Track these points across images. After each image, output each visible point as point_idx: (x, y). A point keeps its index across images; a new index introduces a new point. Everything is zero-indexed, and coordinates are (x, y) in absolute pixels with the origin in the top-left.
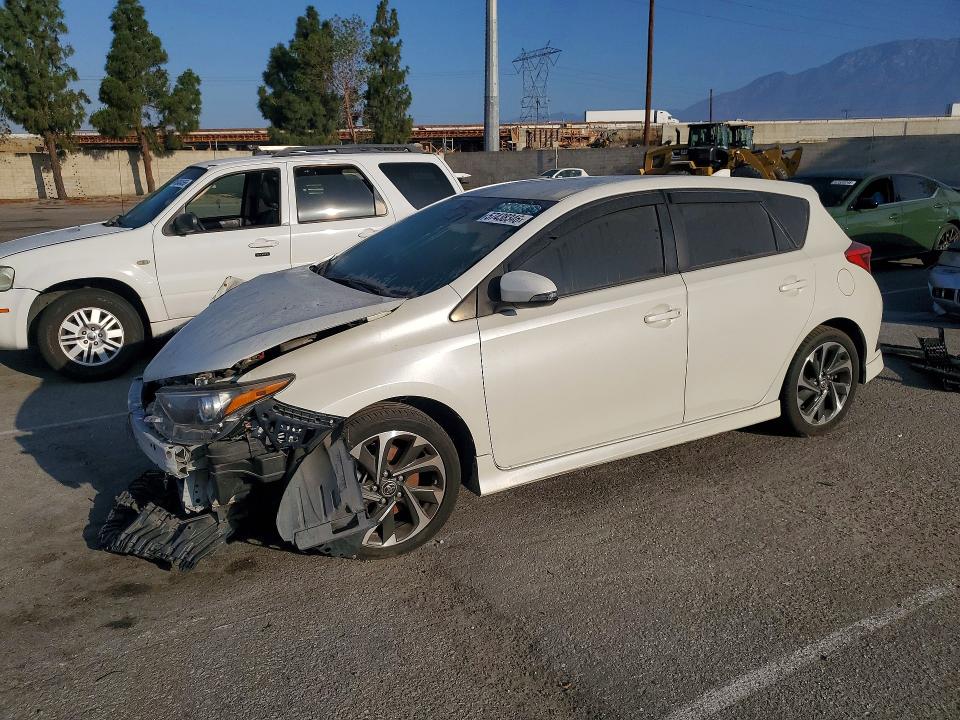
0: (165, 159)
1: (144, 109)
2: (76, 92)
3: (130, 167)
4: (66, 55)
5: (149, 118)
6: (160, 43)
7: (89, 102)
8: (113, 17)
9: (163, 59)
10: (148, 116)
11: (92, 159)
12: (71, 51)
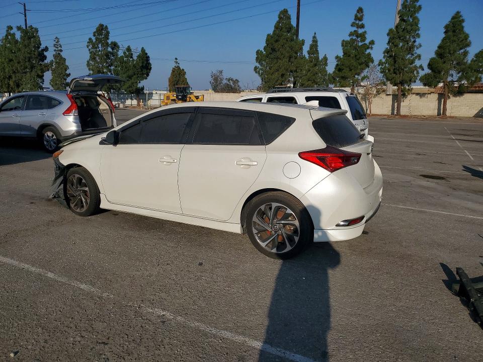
0: (458, 98)
1: (451, 72)
2: (418, 66)
3: (437, 101)
4: (417, 48)
5: (452, 77)
6: (469, 37)
7: (423, 70)
8: (446, 27)
9: (468, 45)
10: (452, 76)
11: (419, 97)
12: (420, 46)
